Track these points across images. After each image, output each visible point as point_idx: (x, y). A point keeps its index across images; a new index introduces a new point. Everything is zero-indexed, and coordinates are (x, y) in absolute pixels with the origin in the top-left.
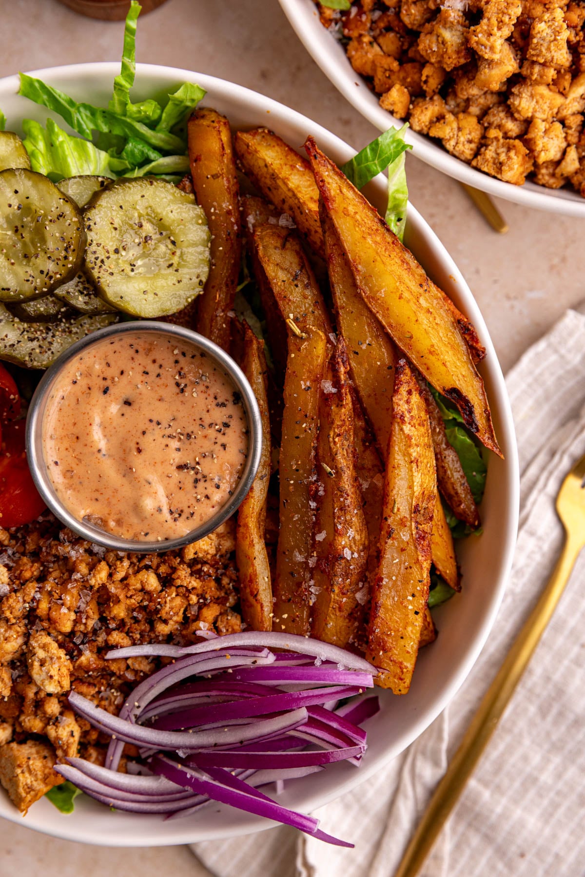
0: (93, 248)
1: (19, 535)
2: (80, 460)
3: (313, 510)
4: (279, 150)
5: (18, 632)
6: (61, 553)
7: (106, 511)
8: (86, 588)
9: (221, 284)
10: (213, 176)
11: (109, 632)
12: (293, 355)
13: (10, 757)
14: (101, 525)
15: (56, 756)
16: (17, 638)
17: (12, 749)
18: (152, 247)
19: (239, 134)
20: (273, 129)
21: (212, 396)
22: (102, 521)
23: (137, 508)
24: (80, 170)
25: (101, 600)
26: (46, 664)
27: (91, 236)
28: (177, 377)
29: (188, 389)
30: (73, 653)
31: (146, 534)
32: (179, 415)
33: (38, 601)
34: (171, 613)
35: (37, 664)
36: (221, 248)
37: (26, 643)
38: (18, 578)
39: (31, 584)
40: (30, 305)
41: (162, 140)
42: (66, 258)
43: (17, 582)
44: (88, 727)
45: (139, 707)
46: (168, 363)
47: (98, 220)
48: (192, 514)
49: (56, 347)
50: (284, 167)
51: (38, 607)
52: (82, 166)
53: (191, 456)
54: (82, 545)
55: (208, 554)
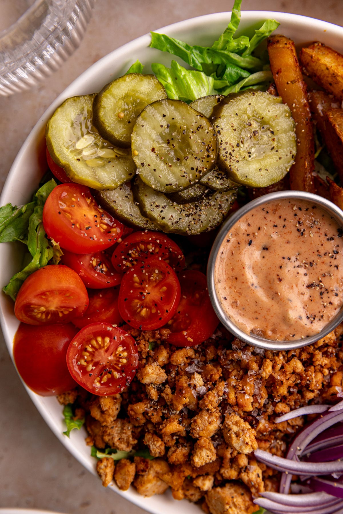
0: (224, 146)
1: (200, 350)
2: (240, 294)
4: (332, 56)
5: (216, 417)
6: (236, 358)
7: (264, 325)
8: (257, 379)
9: (306, 155)
10: (292, 82)
11: (275, 405)
13: (218, 498)
14: (262, 334)
15: (251, 493)
16: (216, 421)
17: (218, 492)
18: (260, 138)
19: (304, 50)
20: (323, 42)
21: (323, 234)
22: (262, 332)
23: (285, 319)
24: (200, 93)
25: (268, 385)
26: (241, 435)
27: (220, 138)
28: (298, 225)
29: (306, 232)
30: (253, 423)
31: (294, 336)
32: (302, 251)
33: (228, 394)
34: (317, 385)
35: (234, 436)
36: (303, 131)
37: (222, 422)
38: (211, 379)
39: (221, 384)
40: (184, 193)
41: (248, 62)
42: (208, 156)
43: (211, 383)
44: (265, 468)
45: (300, 450)
46: (290, 216)
47: (223, 125)
48: (322, 317)
49: (203, 217)
50: (339, 67)
51: (228, 397)
52: (200, 90)
53: (316, 278)
54: (249, 350)
55: (331, 340)
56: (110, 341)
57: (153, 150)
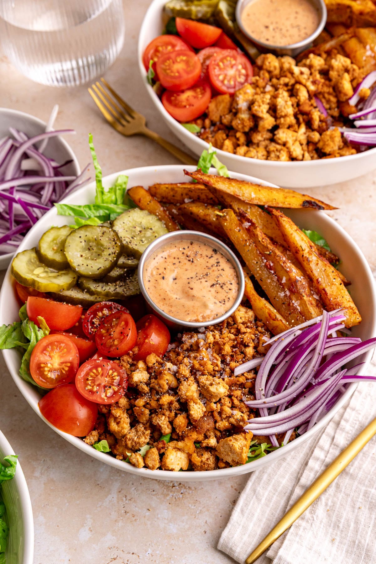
0: (123, 239)
2: (171, 306)
3: (273, 274)
5: (192, 381)
10: (150, 202)
11: (229, 364)
12: (225, 224)
15: (241, 428)
16: (194, 384)
21: (205, 256)
25: (216, 349)
27: (119, 234)
28: (187, 258)
29: (195, 260)
31: (217, 315)
32: (198, 271)
33: (192, 363)
35: (209, 387)
36: (170, 224)
37: (199, 386)
40: (111, 273)
42: (116, 243)
43: (179, 363)
45: (262, 390)
47: (118, 229)
48: (229, 298)
51: (194, 365)
53: (213, 280)
55: (246, 319)
56: (102, 369)
57: (82, 256)
